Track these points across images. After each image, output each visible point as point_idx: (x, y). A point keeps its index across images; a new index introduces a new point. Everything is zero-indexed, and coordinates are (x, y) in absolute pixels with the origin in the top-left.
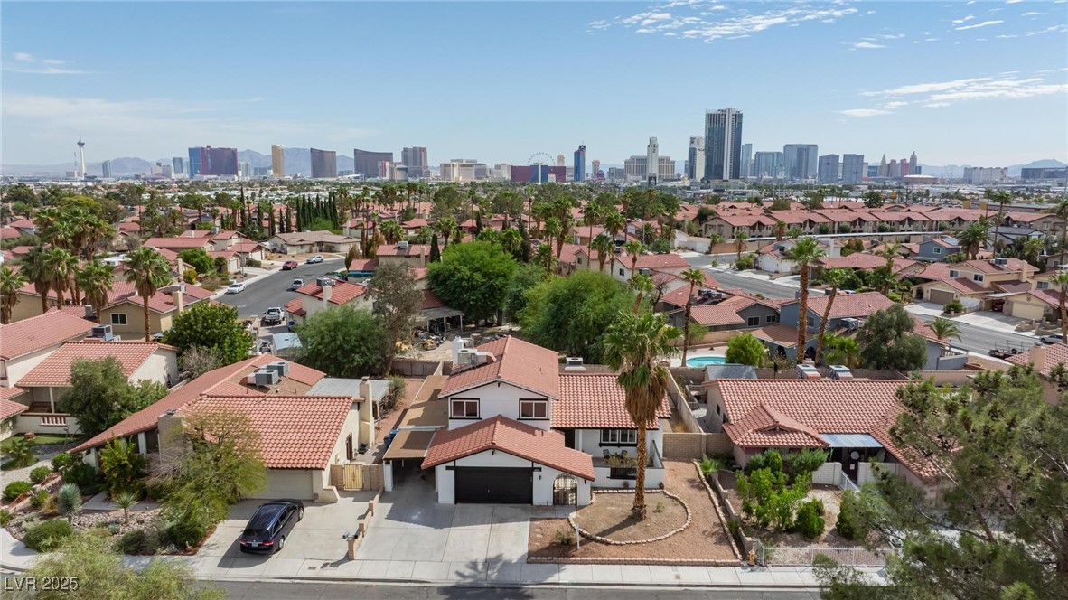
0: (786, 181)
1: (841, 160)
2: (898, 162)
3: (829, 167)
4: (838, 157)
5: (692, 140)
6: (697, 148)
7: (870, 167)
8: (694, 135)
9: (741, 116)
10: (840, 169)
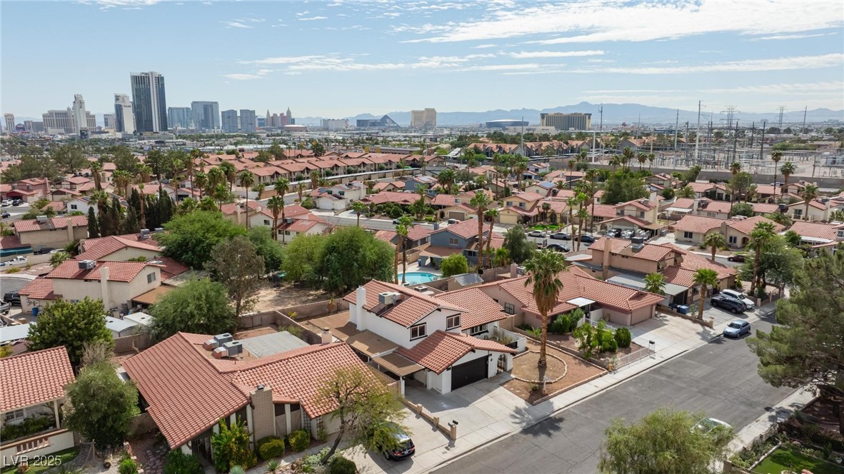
0: (197, 131)
1: (239, 114)
2: (279, 115)
3: (230, 119)
4: (236, 112)
5: (117, 98)
6: (122, 104)
7: (259, 119)
8: (119, 93)
9: (162, 78)
10: (239, 121)
